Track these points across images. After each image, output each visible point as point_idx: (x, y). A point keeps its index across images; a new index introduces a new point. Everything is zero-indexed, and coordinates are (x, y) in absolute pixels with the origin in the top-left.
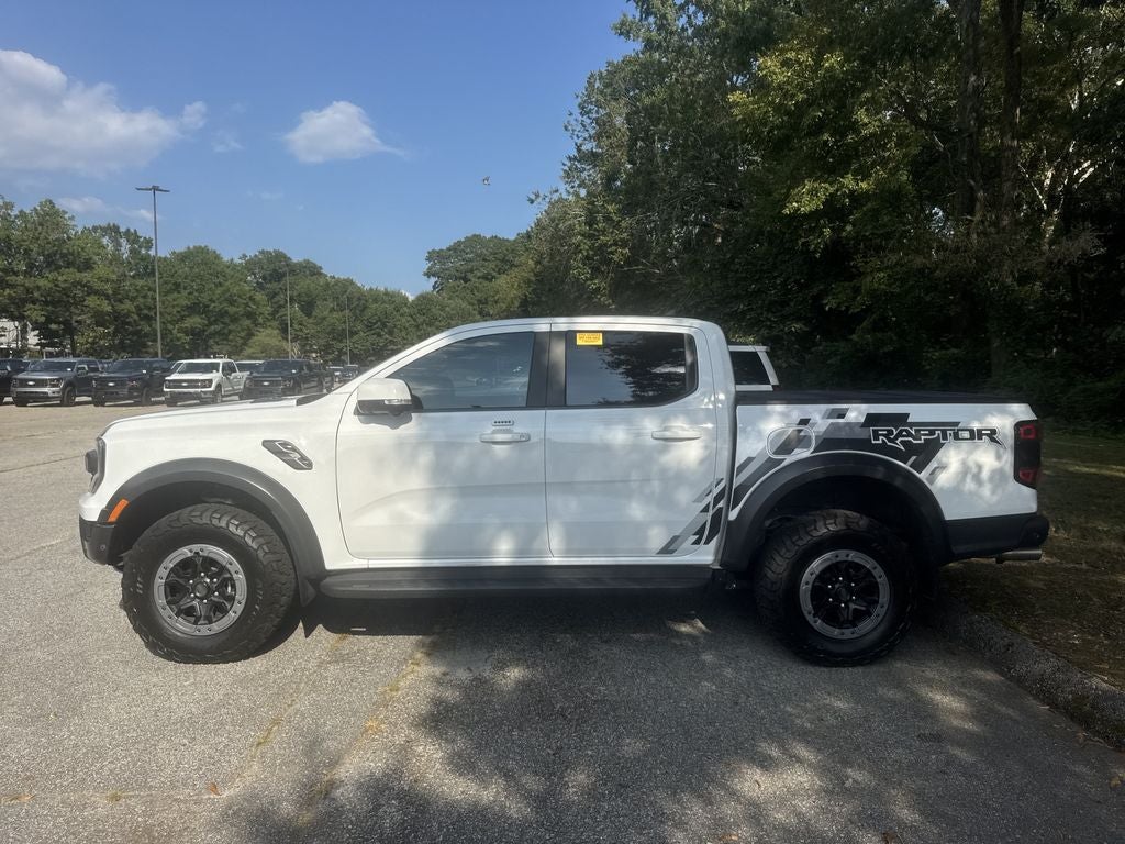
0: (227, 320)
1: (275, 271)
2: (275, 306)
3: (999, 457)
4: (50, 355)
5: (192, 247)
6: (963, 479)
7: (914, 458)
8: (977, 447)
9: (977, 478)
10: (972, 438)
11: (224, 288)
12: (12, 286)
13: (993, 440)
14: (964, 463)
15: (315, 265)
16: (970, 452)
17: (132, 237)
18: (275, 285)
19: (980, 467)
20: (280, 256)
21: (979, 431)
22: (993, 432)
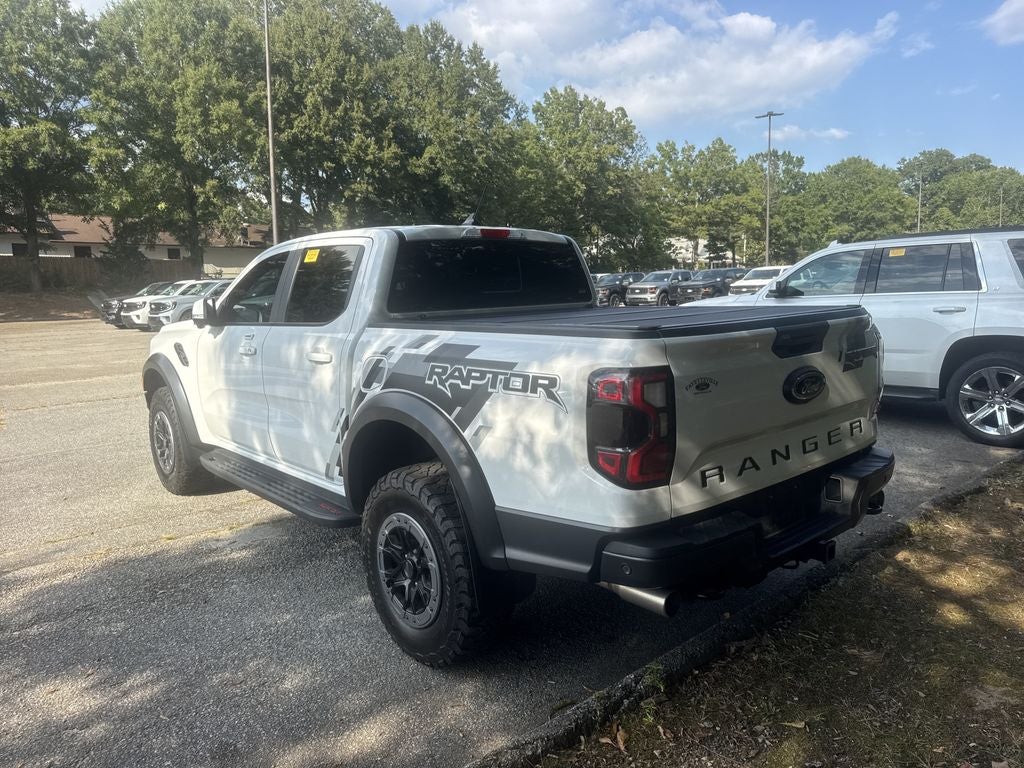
0: (873, 225)
1: (936, 169)
2: (932, 206)
3: (558, 425)
4: (717, 266)
5: (846, 159)
6: (512, 452)
7: (459, 409)
8: (530, 403)
9: (529, 450)
10: (524, 389)
11: (872, 195)
12: (688, 213)
13: (551, 396)
14: (512, 425)
15: (982, 158)
16: (520, 411)
17: (787, 158)
18: (934, 186)
19: (532, 435)
20: (943, 155)
21: (536, 378)
22: (553, 382)
